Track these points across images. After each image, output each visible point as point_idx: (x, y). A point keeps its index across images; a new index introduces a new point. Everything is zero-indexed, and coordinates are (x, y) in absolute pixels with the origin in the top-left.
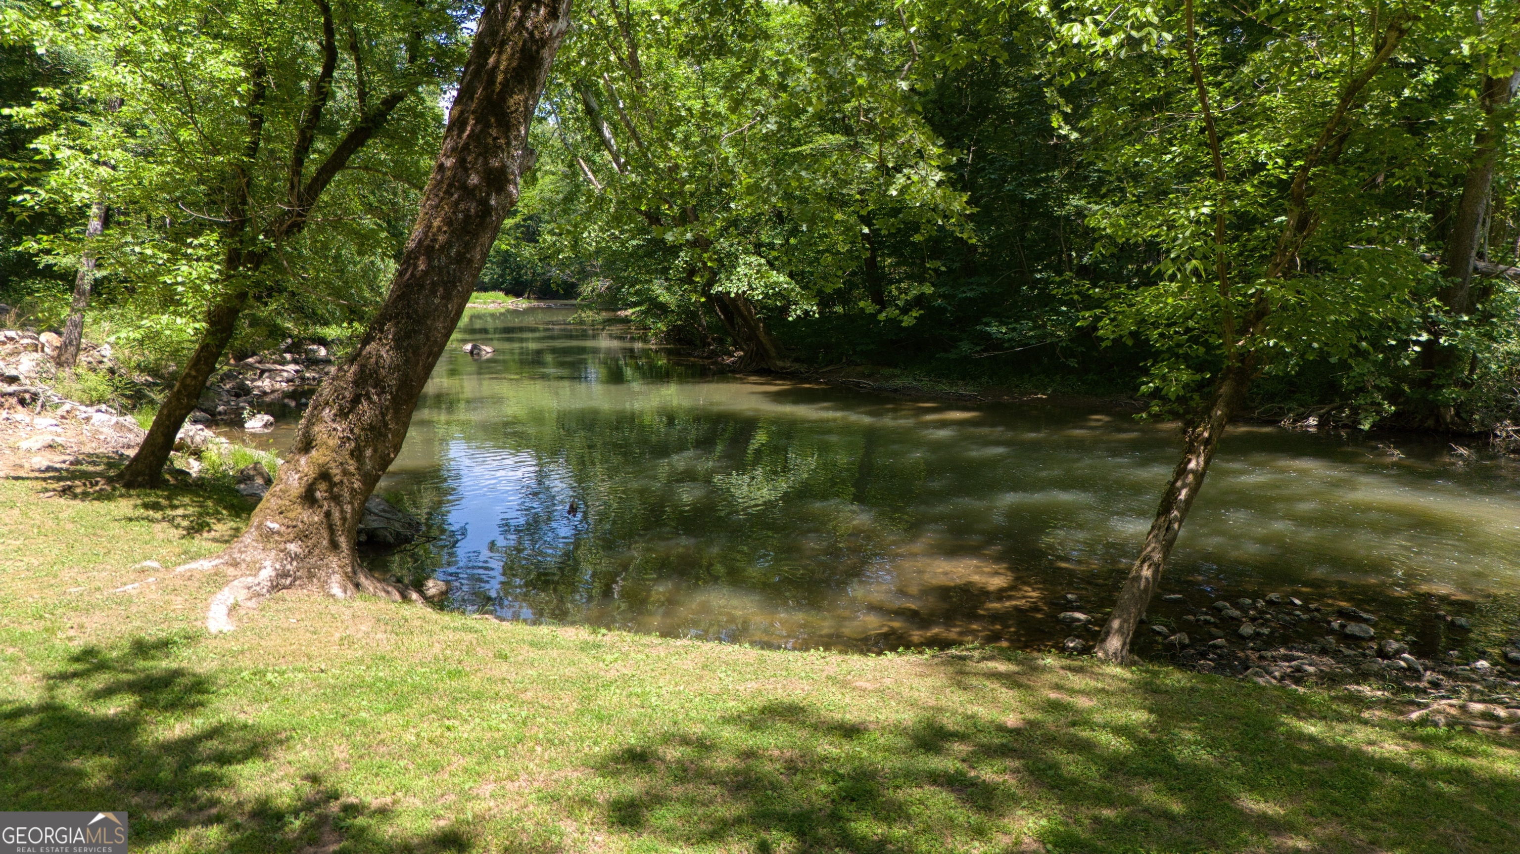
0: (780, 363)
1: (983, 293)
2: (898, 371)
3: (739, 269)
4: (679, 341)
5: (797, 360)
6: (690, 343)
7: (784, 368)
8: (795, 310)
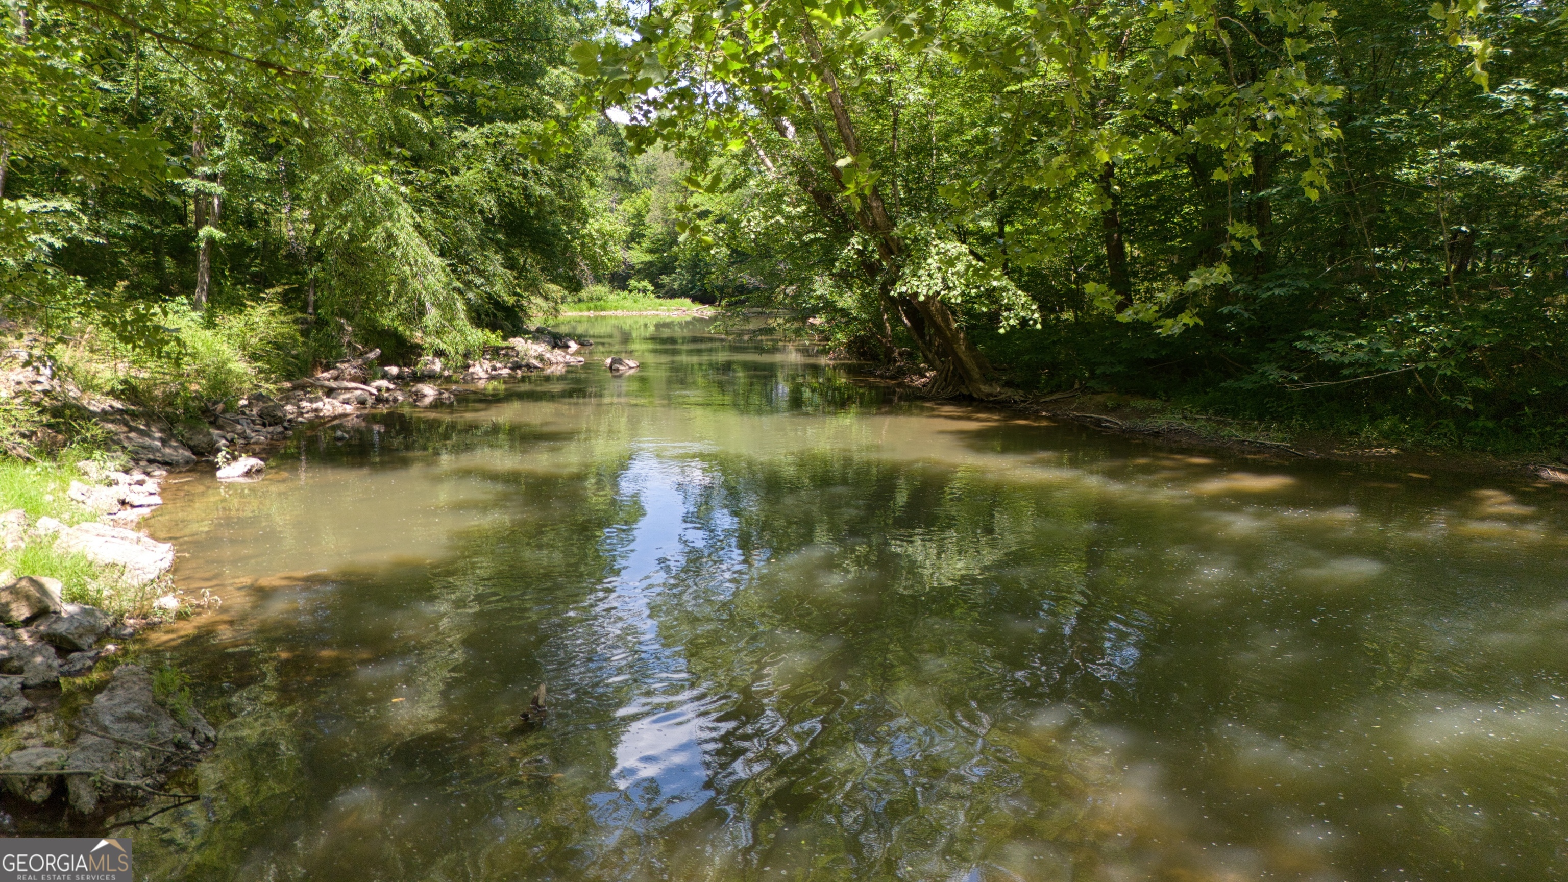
0: (985, 389)
1: (1302, 289)
2: (1156, 404)
3: (930, 261)
4: (862, 354)
5: (1009, 384)
6: (875, 357)
7: (991, 395)
8: (1007, 319)
